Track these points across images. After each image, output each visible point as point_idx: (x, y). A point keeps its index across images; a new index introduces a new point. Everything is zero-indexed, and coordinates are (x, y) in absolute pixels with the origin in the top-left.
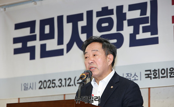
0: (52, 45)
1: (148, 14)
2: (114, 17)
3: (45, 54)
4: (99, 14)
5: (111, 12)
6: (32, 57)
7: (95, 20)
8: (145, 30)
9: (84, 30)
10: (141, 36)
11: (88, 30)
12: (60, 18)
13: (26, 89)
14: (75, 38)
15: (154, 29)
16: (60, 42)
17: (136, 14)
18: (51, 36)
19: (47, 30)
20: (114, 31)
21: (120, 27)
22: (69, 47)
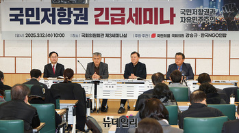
0: (33, 19)
1: (83, 13)
2: (67, 12)
3: (28, 22)
4: (58, 10)
5: (65, 10)
6: (22, 23)
7: (57, 12)
8: (81, 19)
9: (50, 15)
10: (79, 21)
11: (53, 15)
12: (38, 9)
13: (18, 36)
14: (46, 18)
15: (86, 18)
16: (38, 18)
17: (78, 12)
18: (32, 15)
19: (30, 13)
20: (66, 17)
21: (69, 16)
22: (43, 21)
